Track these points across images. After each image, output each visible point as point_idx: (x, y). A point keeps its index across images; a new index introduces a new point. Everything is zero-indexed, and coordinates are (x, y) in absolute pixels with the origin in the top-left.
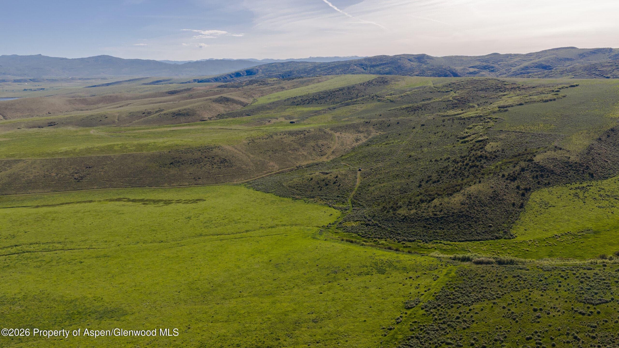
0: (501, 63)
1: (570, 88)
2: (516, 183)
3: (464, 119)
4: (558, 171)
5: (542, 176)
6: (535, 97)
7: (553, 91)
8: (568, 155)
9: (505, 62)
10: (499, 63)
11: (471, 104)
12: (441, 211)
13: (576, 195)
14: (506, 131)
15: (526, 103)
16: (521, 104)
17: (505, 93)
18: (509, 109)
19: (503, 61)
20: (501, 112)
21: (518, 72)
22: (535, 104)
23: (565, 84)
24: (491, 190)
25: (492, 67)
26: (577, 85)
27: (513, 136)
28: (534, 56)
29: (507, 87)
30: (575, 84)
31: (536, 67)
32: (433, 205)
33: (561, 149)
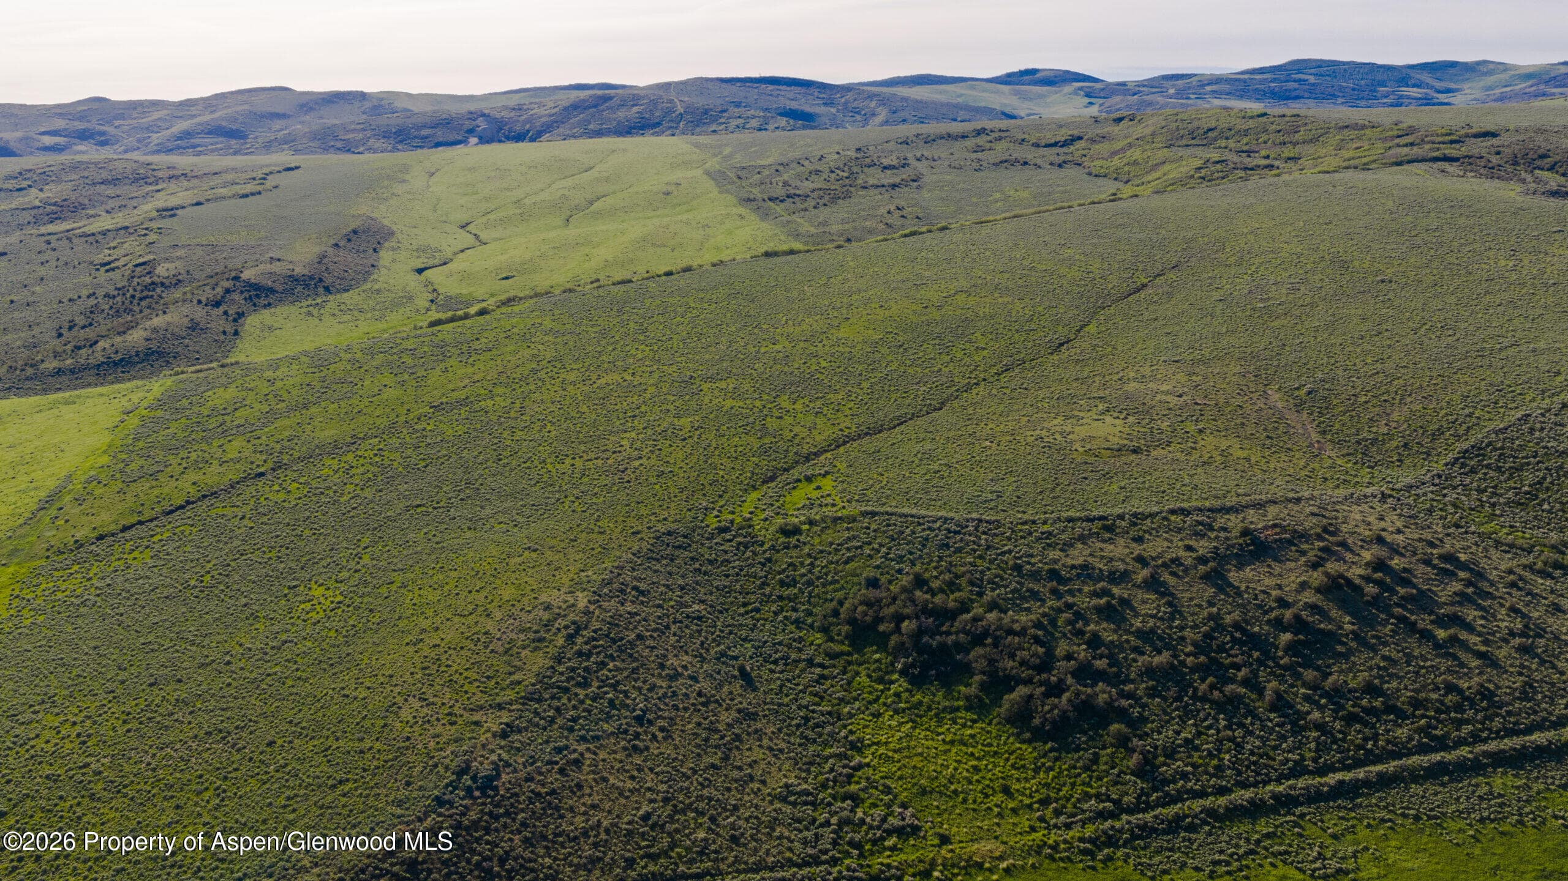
0: (122, 122)
1: (284, 173)
2: (222, 309)
3: (93, 234)
4: (280, 288)
5: (258, 296)
6: (224, 191)
7: (254, 179)
8: (291, 267)
9: (130, 122)
10: (117, 123)
11: (91, 212)
12: (117, 352)
13: (309, 314)
14: (183, 246)
15: (208, 200)
16: (198, 204)
17: (159, 187)
18: (178, 212)
19: (124, 119)
20: (164, 217)
21: (169, 144)
22: (225, 203)
23: (275, 165)
24: (186, 321)
25: (103, 133)
26: (297, 168)
27: (200, 252)
28: (200, 107)
29: (160, 174)
30: (292, 165)
31: (208, 133)
32: (99, 349)
33: (279, 260)
